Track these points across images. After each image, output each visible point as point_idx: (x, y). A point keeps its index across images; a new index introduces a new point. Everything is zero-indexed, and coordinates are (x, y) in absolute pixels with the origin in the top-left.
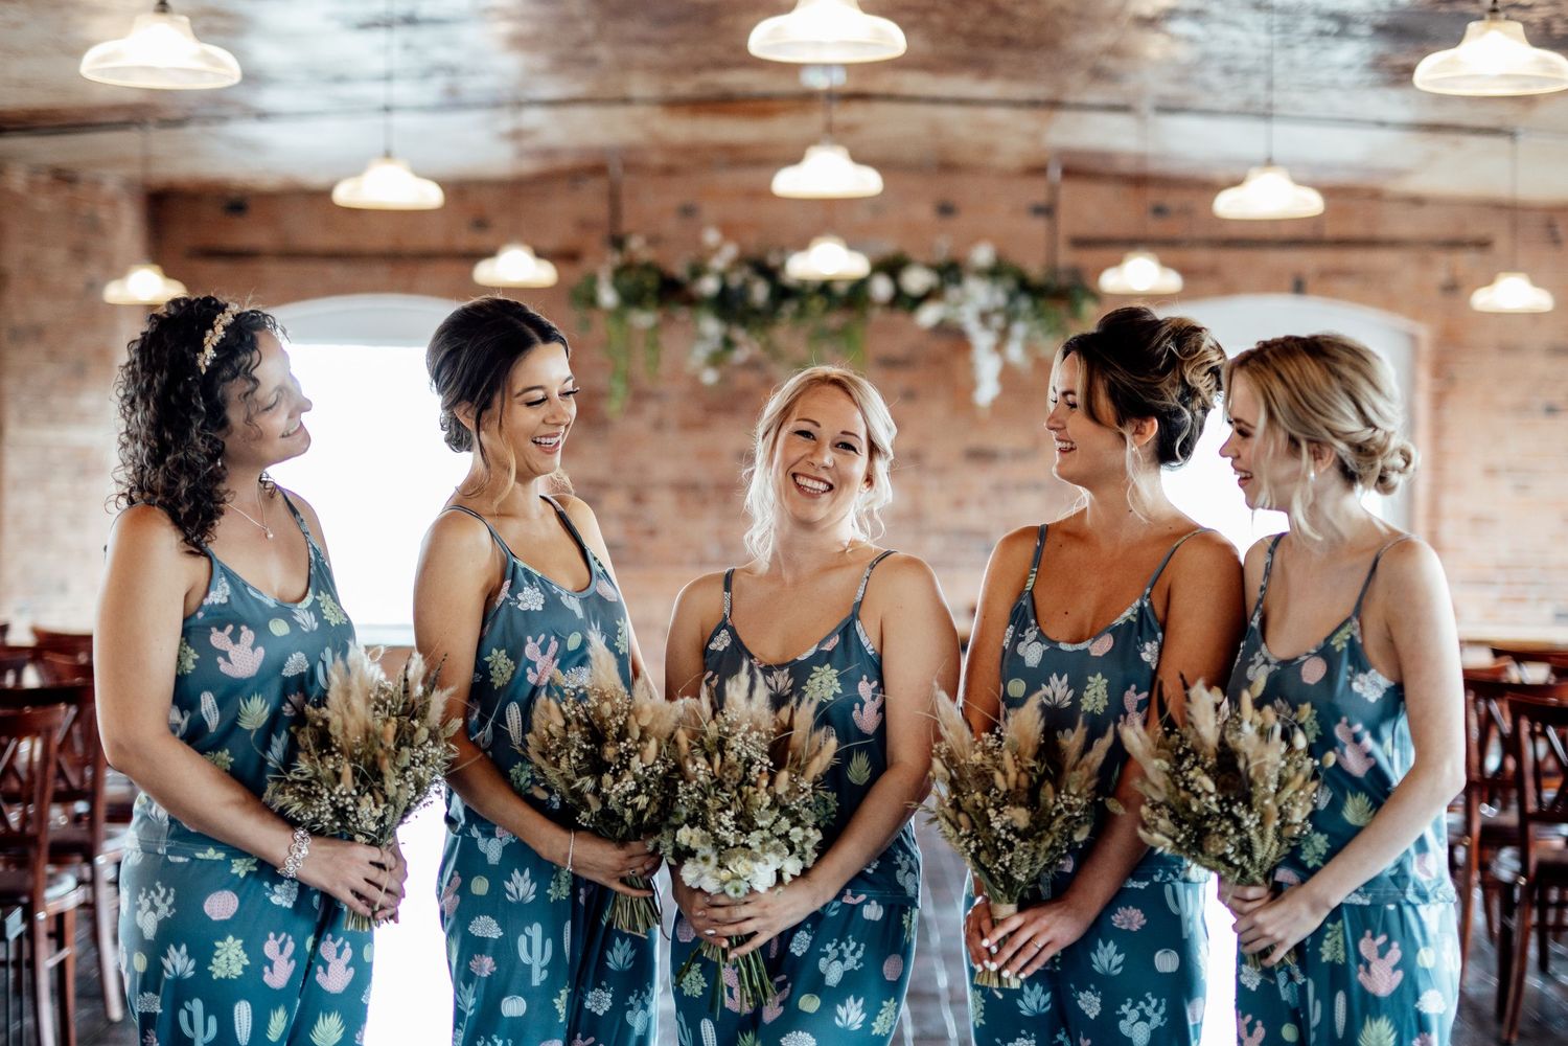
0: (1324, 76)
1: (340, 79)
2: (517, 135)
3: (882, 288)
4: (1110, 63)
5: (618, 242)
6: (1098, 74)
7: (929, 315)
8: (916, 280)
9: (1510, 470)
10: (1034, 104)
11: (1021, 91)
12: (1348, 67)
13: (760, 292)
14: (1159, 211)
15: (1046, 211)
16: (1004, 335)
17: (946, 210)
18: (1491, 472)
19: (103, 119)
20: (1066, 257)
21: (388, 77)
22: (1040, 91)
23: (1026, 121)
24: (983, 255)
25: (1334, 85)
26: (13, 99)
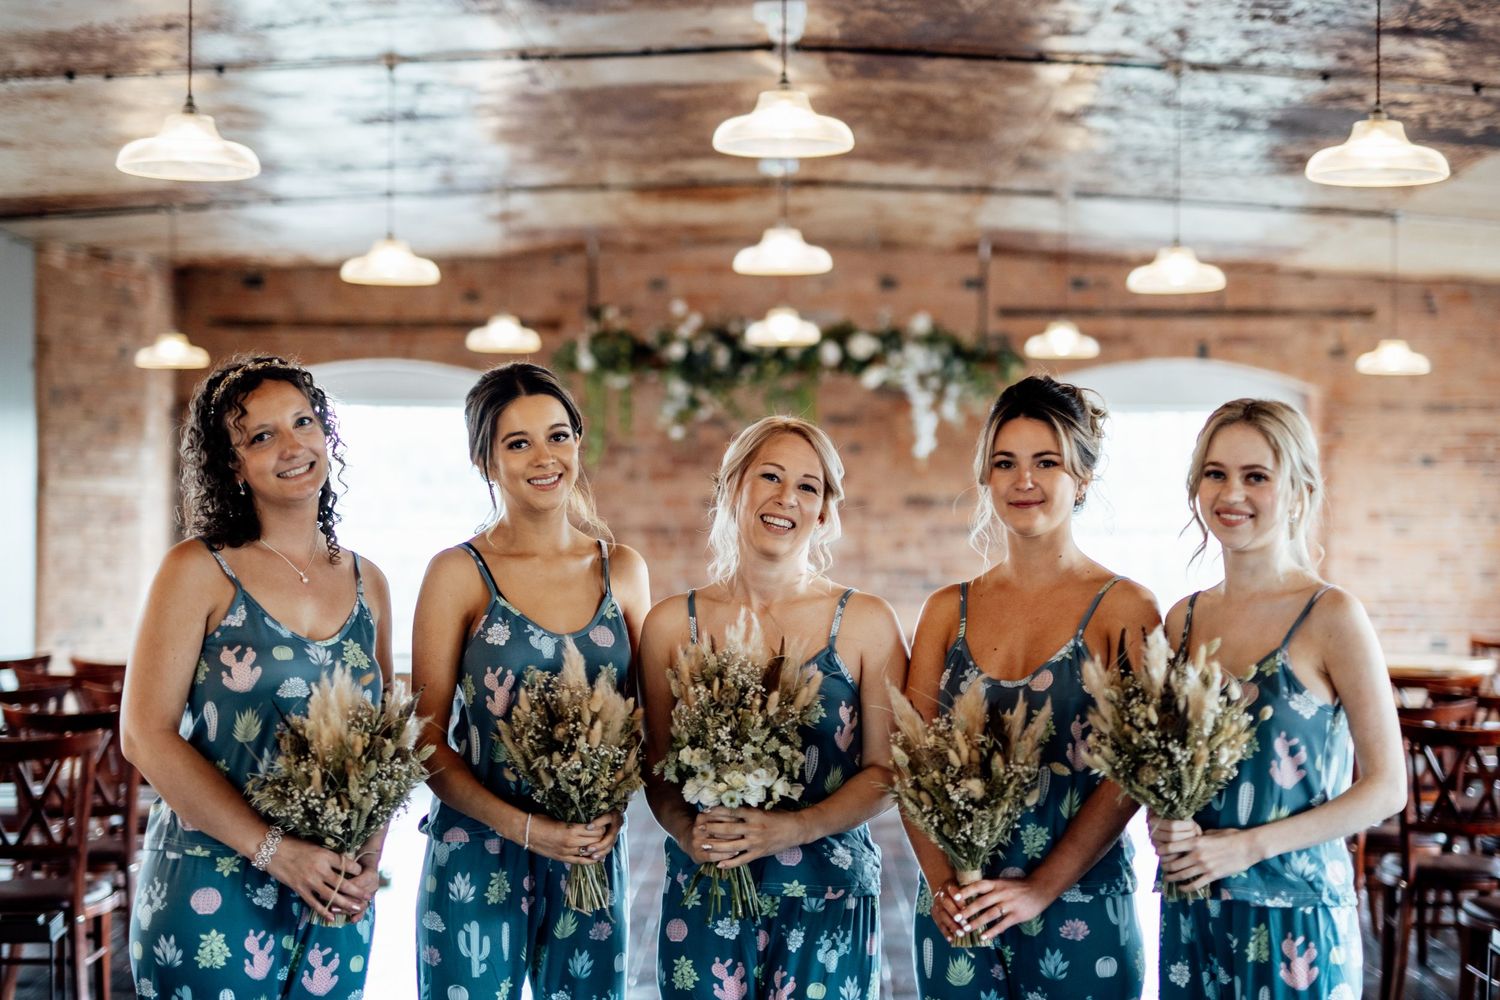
0: (1225, 165)
1: (347, 168)
2: (505, 217)
3: (831, 353)
4: (1035, 154)
5: (595, 313)
6: (1024, 163)
7: (873, 377)
8: (861, 346)
9: (1392, 514)
10: (966, 190)
11: (955, 178)
12: (1247, 157)
13: (722, 357)
14: (1078, 284)
15: (978, 284)
16: (940, 395)
17: (888, 283)
18: (1374, 516)
19: (135, 203)
20: (995, 325)
21: (390, 166)
22: (972, 178)
23: (959, 205)
24: (921, 324)
25: (1234, 173)
26: (54, 186)
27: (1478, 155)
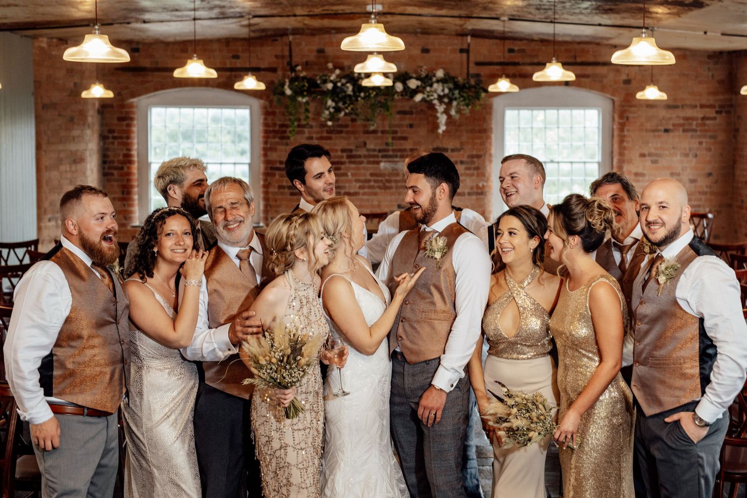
0: (577, 11)
1: (177, 10)
2: (249, 25)
3: (399, 87)
4: (491, 5)
5: (293, 69)
6: (485, 9)
7: (418, 98)
8: (413, 84)
9: (650, 155)
10: (460, 17)
11: (456, 13)
12: (587, 8)
13: (350, 88)
14: (511, 51)
15: (465, 51)
16: (449, 105)
17: (425, 51)
18: (643, 155)
19: (77, 24)
20: (474, 70)
21: (195, 10)
22: (463, 13)
23: (458, 21)
24: (440, 74)
25: (581, 13)
26: (39, 18)
27: (691, 10)
